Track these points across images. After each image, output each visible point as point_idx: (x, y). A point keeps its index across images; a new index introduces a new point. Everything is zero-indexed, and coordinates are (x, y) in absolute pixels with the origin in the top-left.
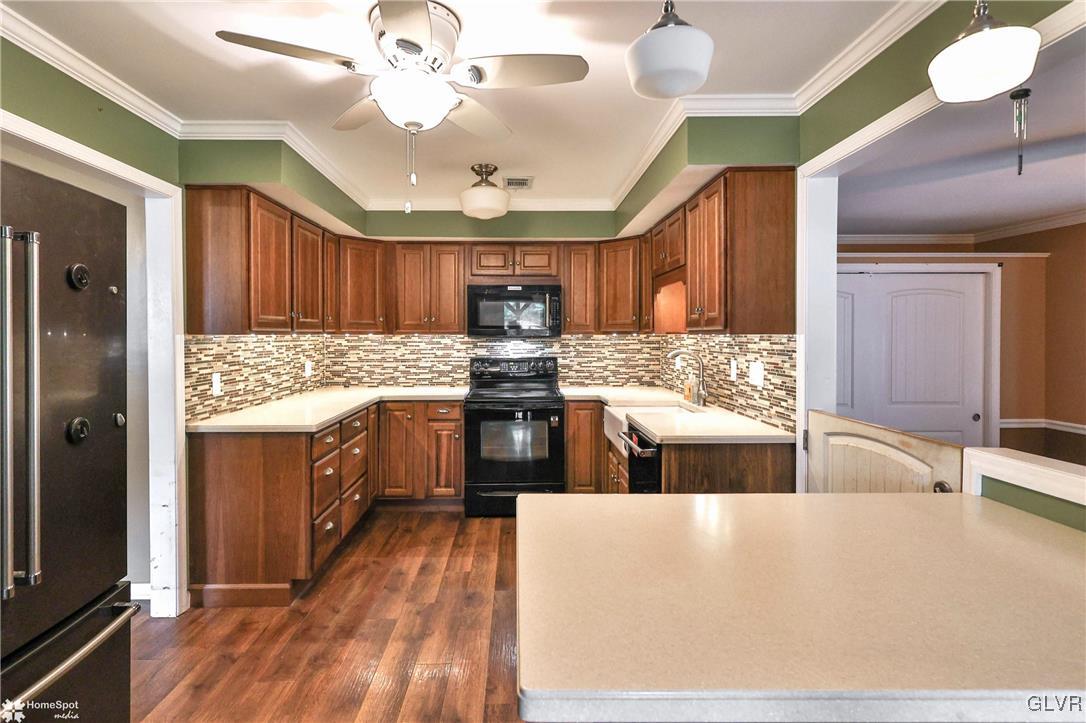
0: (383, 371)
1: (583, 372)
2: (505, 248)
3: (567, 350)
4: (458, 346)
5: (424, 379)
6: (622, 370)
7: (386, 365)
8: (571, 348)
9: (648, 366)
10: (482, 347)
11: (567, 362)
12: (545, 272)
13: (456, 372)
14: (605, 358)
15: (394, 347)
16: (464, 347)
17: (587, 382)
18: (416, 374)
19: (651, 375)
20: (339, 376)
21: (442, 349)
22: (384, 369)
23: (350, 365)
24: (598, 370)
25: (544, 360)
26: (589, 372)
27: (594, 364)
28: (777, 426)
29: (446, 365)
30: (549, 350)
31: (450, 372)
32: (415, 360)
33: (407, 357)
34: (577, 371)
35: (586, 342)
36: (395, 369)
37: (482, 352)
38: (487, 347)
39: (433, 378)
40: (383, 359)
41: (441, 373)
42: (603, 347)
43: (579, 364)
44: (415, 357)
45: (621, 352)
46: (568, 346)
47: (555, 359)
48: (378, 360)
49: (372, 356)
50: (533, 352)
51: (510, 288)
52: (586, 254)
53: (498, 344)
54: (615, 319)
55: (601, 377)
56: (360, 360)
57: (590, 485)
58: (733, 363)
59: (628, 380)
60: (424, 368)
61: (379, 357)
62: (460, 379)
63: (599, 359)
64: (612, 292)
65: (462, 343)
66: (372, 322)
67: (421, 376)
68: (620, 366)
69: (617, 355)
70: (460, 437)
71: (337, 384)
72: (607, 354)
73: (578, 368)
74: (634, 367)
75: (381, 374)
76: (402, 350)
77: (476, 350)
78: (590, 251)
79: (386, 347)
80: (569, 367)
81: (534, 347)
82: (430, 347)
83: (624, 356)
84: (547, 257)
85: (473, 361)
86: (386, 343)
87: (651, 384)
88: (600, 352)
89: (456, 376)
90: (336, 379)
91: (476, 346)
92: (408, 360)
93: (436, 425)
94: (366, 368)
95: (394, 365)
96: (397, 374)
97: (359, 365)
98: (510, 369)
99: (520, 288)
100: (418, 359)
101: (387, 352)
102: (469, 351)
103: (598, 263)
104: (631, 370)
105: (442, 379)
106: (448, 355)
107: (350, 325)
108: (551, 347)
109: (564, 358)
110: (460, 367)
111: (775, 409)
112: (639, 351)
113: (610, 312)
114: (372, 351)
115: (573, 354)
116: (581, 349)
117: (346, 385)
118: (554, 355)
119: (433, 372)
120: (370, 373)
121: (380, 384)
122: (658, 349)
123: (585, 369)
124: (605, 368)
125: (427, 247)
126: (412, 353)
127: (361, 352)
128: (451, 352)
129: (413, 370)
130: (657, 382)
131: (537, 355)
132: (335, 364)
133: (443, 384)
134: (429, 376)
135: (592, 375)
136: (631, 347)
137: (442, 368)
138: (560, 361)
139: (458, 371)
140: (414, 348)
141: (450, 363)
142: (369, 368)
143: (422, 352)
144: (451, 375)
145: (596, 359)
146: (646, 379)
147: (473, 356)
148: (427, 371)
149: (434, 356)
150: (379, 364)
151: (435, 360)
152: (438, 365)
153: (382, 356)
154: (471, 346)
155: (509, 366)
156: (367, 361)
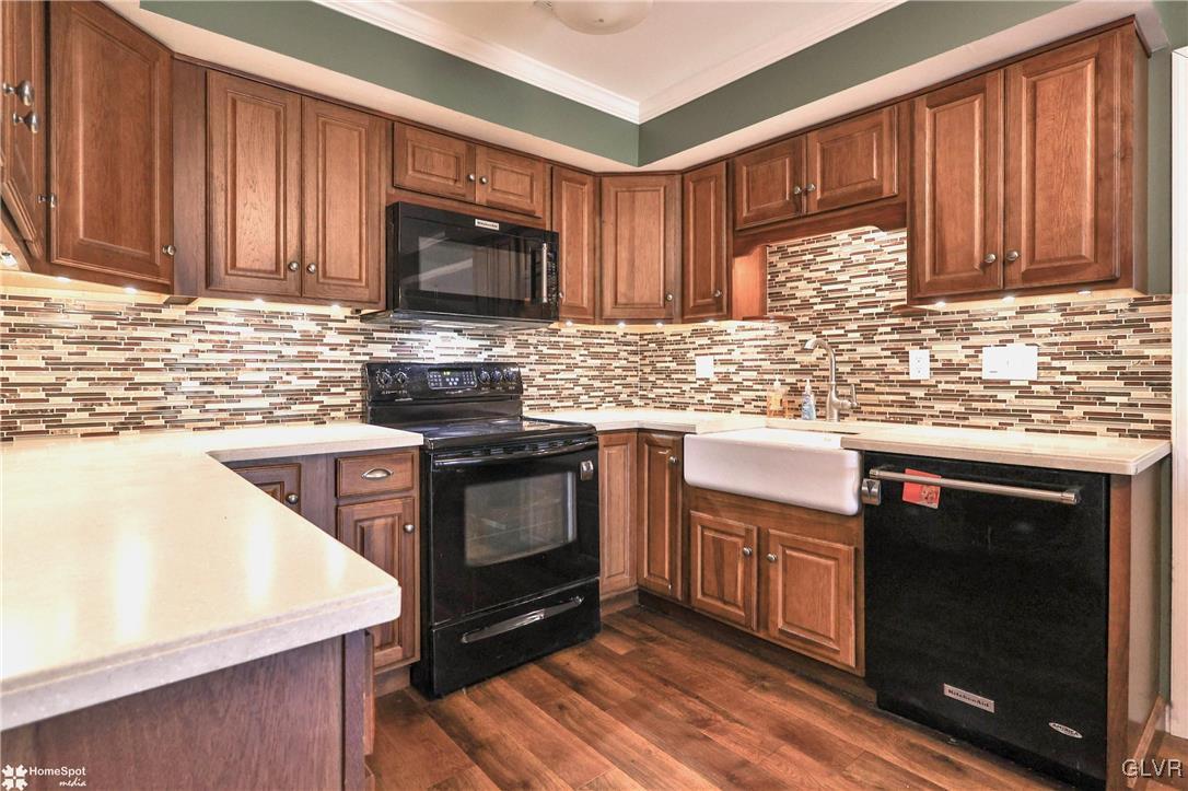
0: (132, 394)
2: (460, 148)
3: (525, 351)
4: (332, 337)
5: (249, 411)
6: (597, 384)
7: (139, 377)
8: (532, 350)
9: (625, 377)
10: (382, 341)
11: (526, 371)
12: (524, 204)
13: (328, 393)
14: (576, 366)
15: (165, 333)
16: (346, 339)
17: (553, 403)
18: (229, 398)
19: (629, 390)
21: (296, 342)
22: (135, 386)
24: (567, 386)
26: (556, 387)
27: (562, 375)
29: (306, 376)
30: (496, 351)
31: (315, 392)
32: (223, 367)
33: (204, 358)
34: (540, 387)
35: (553, 339)
36: (171, 388)
37: (383, 352)
38: (391, 341)
39: (275, 406)
40: (136, 364)
41: (296, 396)
42: (573, 347)
43: (543, 375)
44: (225, 358)
45: (595, 356)
46: (526, 344)
47: (514, 366)
48: (117, 366)
49: (94, 354)
50: (474, 354)
52: (581, 190)
53: (411, 335)
54: (630, 299)
55: (570, 396)
56: (55, 363)
57: (623, 573)
59: (604, 399)
60: (254, 385)
61: (120, 357)
62: (337, 408)
63: (569, 368)
64: (625, 256)
65: (342, 331)
66: (140, 252)
67: (245, 404)
68: (594, 378)
70: (413, 530)
72: (578, 359)
73: (540, 381)
74: (609, 380)
75: (125, 401)
76: (192, 340)
77: (371, 348)
78: (587, 187)
79: (140, 332)
80: (531, 381)
81: (476, 344)
82: (265, 336)
83: (597, 362)
84: (527, 179)
85: (368, 369)
87: (628, 404)
88: (569, 356)
89: (327, 400)
91: (370, 339)
92: (208, 367)
94: (74, 386)
95: (167, 377)
96: (172, 401)
97: (50, 377)
98: (446, 384)
100: (237, 365)
101: (144, 345)
102: (356, 350)
103: (598, 209)
104: (607, 385)
105: (297, 409)
106: (311, 357)
108: (502, 345)
109: (521, 365)
110: (337, 382)
112: (616, 356)
113: (621, 286)
114: (92, 341)
115: (533, 358)
116: (545, 350)
118: (507, 360)
119: (277, 393)
120: (89, 401)
121: (124, 426)
122: (635, 353)
123: (550, 383)
124: (575, 382)
126: (217, 349)
128: (319, 349)
129: (220, 390)
130: (636, 401)
131: (481, 358)
133: (301, 418)
134: (264, 403)
135: (559, 393)
136: (607, 349)
137: (296, 383)
138: (520, 368)
139: (333, 390)
140: (225, 337)
141: (316, 374)
142: (84, 387)
143: (246, 347)
144: (316, 398)
145: (564, 367)
146: (623, 397)
147: (367, 358)
148: (259, 391)
149: (274, 357)
150: (118, 374)
151: (280, 365)
152: (286, 378)
153: (128, 354)
154: (361, 338)
155: (444, 378)
156: (79, 367)
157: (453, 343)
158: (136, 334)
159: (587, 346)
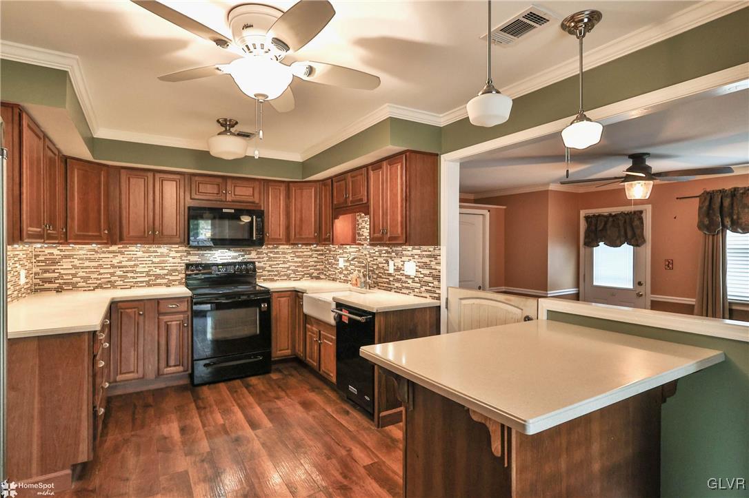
0: (99, 277)
1: (273, 271)
2: (219, 180)
3: (261, 256)
4: (173, 254)
5: (142, 282)
6: (300, 269)
7: (102, 271)
8: (265, 255)
9: (316, 266)
10: (195, 255)
11: (262, 264)
12: (251, 199)
13: (171, 275)
14: (289, 261)
15: (111, 255)
16: (178, 255)
17: (275, 278)
18: (133, 278)
19: (318, 272)
20: (50, 282)
21: (158, 256)
22: (100, 274)
23: (62, 272)
24: (283, 270)
25: (246, 263)
26: (277, 271)
27: (281, 266)
28: (426, 297)
29: (163, 269)
30: (246, 256)
31: (167, 275)
32: (131, 266)
33: (124, 264)
34: (269, 271)
35: (276, 250)
36: (113, 274)
37: (195, 259)
38: (198, 254)
39: (150, 280)
40: (100, 266)
41: (157, 276)
42: (287, 253)
43: (270, 266)
44: (132, 263)
45: (299, 257)
46: (261, 253)
47: (254, 263)
48: (95, 267)
49: (87, 264)
50: (237, 258)
51: (224, 210)
52: (280, 190)
53: (207, 252)
54: (301, 235)
55: (285, 275)
56: (75, 267)
57: (288, 349)
58: (391, 263)
59: (303, 276)
60: (141, 272)
61: (95, 264)
62: (175, 281)
63: (284, 262)
64: (298, 216)
65: (177, 252)
66: (98, 234)
67: (139, 279)
68: (298, 266)
69: (296, 259)
70: (189, 326)
71: (49, 290)
72: (290, 258)
73: (269, 269)
74: (307, 267)
75: (97, 279)
76: (120, 258)
77: (189, 257)
78: (283, 188)
79: (103, 255)
80: (263, 269)
81: (236, 254)
82: (147, 255)
83: (300, 260)
84: (251, 189)
85: (188, 266)
86: (104, 252)
87: (318, 278)
88: (284, 257)
89: (171, 278)
90: (47, 285)
91: (189, 254)
92: (126, 267)
93: (166, 318)
94: (81, 274)
95: (112, 270)
96: (113, 279)
97: (73, 271)
98: (219, 271)
99: (233, 211)
100: (136, 265)
101: (104, 260)
102: (183, 258)
103: (288, 196)
104: (305, 269)
105: (159, 281)
106: (164, 262)
107: (78, 237)
108: (250, 254)
109: (259, 262)
110: (176, 270)
111: (424, 288)
112: (311, 256)
113: (297, 230)
114: (87, 259)
115: (265, 259)
116: (272, 255)
117: (59, 290)
118: (252, 260)
119: (150, 276)
120: (86, 279)
121: (97, 287)
122: (322, 255)
123: (274, 269)
124: (288, 268)
125: (150, 175)
126: (129, 260)
127: (76, 261)
128: (167, 259)
129: (130, 275)
130: (322, 276)
131: (239, 260)
132: (46, 271)
133: (160, 285)
134: (147, 279)
135: (279, 274)
136: (305, 253)
137: (158, 271)
138: (257, 263)
139: (174, 274)
140: (132, 256)
141: (166, 268)
142: (84, 274)
143: (139, 259)
144: (166, 277)
145: (282, 262)
146: (315, 274)
147: (188, 261)
148: (144, 275)
149: (151, 262)
150: (95, 270)
151: (152, 265)
152: (154, 270)
153: (98, 263)
154: (185, 254)
155: (218, 269)
156: (82, 268)
157: (226, 254)
158: (101, 256)
159: (295, 252)
